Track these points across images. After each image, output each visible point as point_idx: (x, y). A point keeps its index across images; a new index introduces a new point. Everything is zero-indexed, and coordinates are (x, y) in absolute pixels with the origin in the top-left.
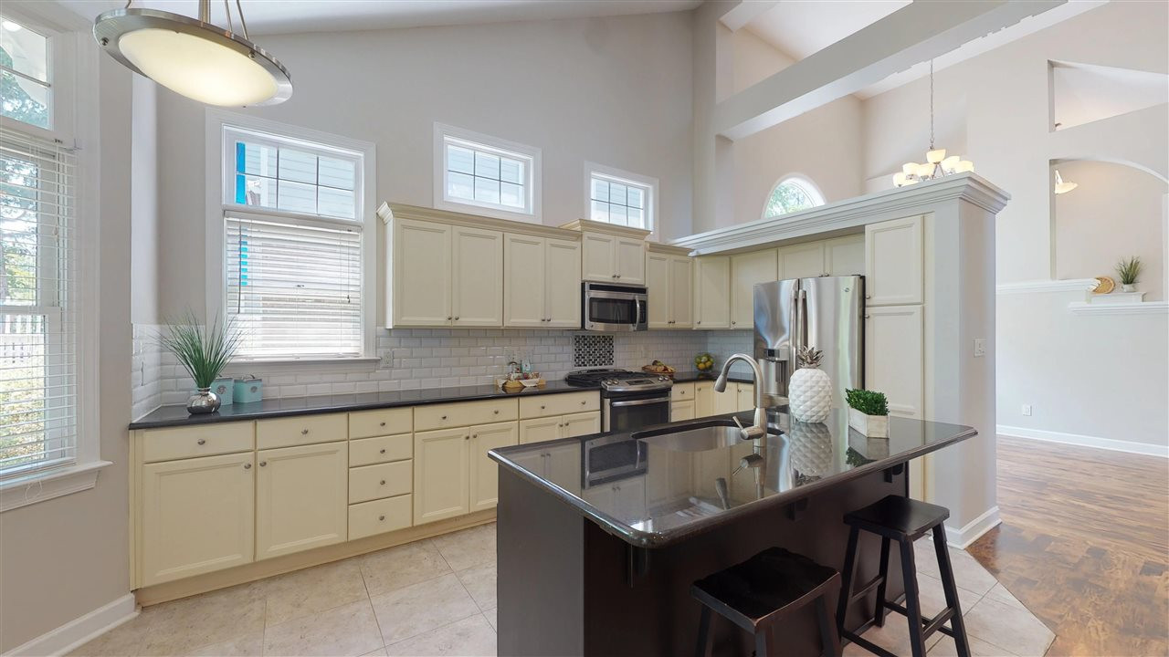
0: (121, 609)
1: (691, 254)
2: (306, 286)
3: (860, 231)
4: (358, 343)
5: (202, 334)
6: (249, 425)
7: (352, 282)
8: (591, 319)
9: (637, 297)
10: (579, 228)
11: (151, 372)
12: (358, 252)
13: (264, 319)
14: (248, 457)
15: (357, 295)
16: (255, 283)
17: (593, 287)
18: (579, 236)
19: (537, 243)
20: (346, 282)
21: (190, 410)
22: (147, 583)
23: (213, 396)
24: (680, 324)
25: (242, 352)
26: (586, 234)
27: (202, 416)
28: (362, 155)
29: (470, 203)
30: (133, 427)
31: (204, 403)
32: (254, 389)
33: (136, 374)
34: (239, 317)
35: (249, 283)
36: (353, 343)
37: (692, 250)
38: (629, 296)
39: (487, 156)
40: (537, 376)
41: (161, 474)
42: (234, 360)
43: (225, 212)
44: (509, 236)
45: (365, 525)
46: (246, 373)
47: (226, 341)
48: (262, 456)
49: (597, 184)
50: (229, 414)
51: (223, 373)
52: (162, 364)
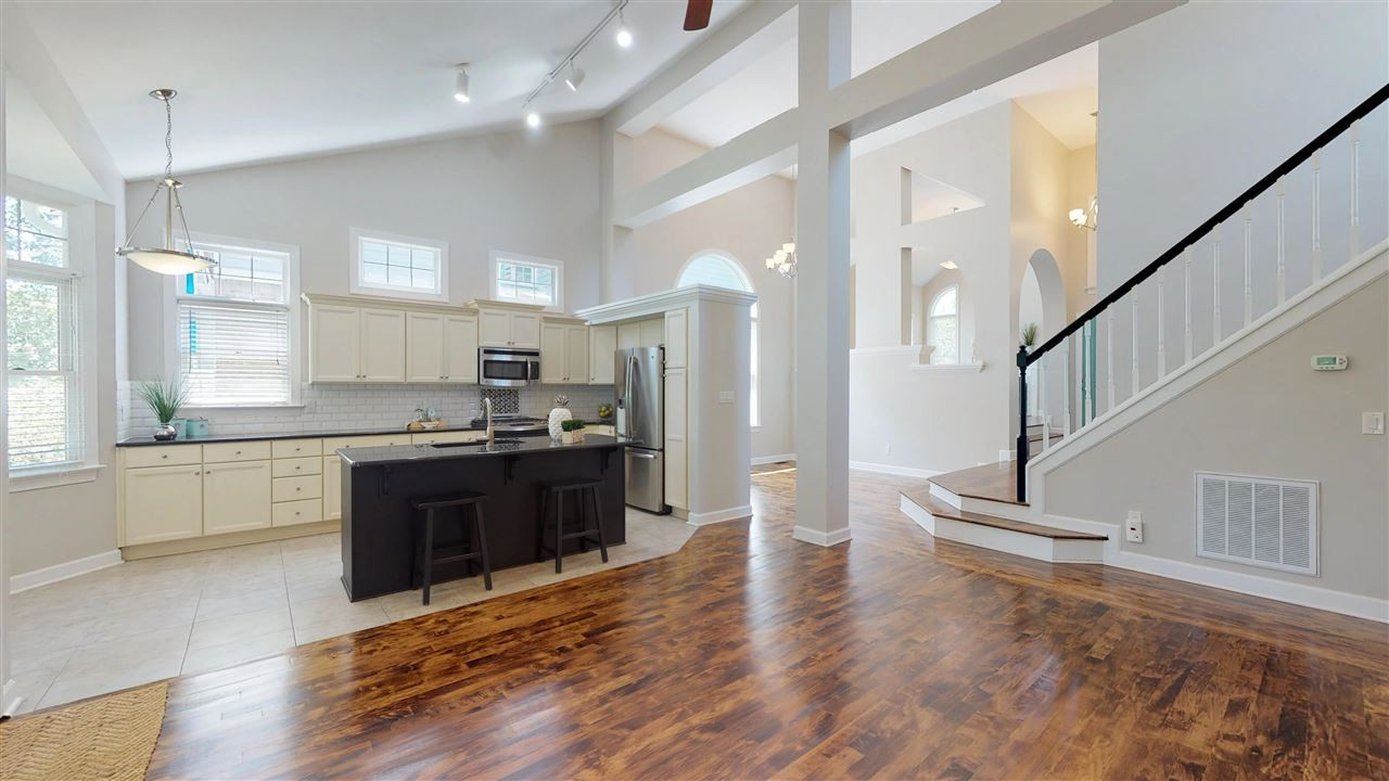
0: (112, 557)
1: (587, 324)
2: (244, 353)
3: (661, 316)
4: (286, 395)
5: (164, 387)
6: (198, 446)
7: (281, 349)
8: (486, 376)
9: (530, 359)
10: (476, 306)
11: (127, 413)
12: (285, 327)
13: (217, 377)
14: (198, 468)
15: (285, 359)
16: (203, 351)
17: (486, 352)
18: (476, 312)
19: (436, 319)
20: (276, 349)
21: (156, 437)
22: (130, 543)
23: (172, 429)
24: (574, 380)
25: (192, 401)
26: (482, 311)
27: (162, 440)
28: (288, 254)
29: (382, 287)
30: (118, 445)
31: (165, 433)
32: (202, 426)
33: (119, 413)
34: (190, 375)
35: (198, 351)
36: (283, 395)
37: (586, 321)
38: (522, 359)
39: (400, 250)
40: (438, 419)
41: (138, 476)
42: (186, 406)
43: (178, 301)
44: (409, 314)
45: (284, 517)
46: (195, 416)
47: (180, 393)
48: (206, 469)
49: (503, 268)
50: (184, 440)
51: (178, 415)
52: (132, 408)
